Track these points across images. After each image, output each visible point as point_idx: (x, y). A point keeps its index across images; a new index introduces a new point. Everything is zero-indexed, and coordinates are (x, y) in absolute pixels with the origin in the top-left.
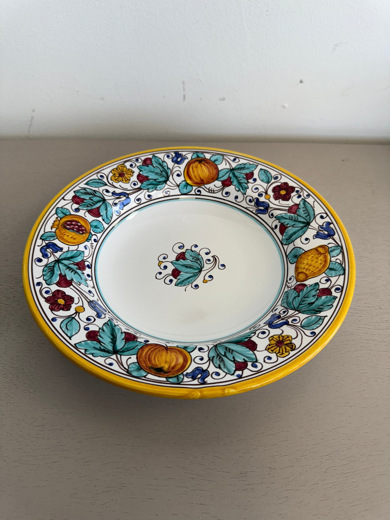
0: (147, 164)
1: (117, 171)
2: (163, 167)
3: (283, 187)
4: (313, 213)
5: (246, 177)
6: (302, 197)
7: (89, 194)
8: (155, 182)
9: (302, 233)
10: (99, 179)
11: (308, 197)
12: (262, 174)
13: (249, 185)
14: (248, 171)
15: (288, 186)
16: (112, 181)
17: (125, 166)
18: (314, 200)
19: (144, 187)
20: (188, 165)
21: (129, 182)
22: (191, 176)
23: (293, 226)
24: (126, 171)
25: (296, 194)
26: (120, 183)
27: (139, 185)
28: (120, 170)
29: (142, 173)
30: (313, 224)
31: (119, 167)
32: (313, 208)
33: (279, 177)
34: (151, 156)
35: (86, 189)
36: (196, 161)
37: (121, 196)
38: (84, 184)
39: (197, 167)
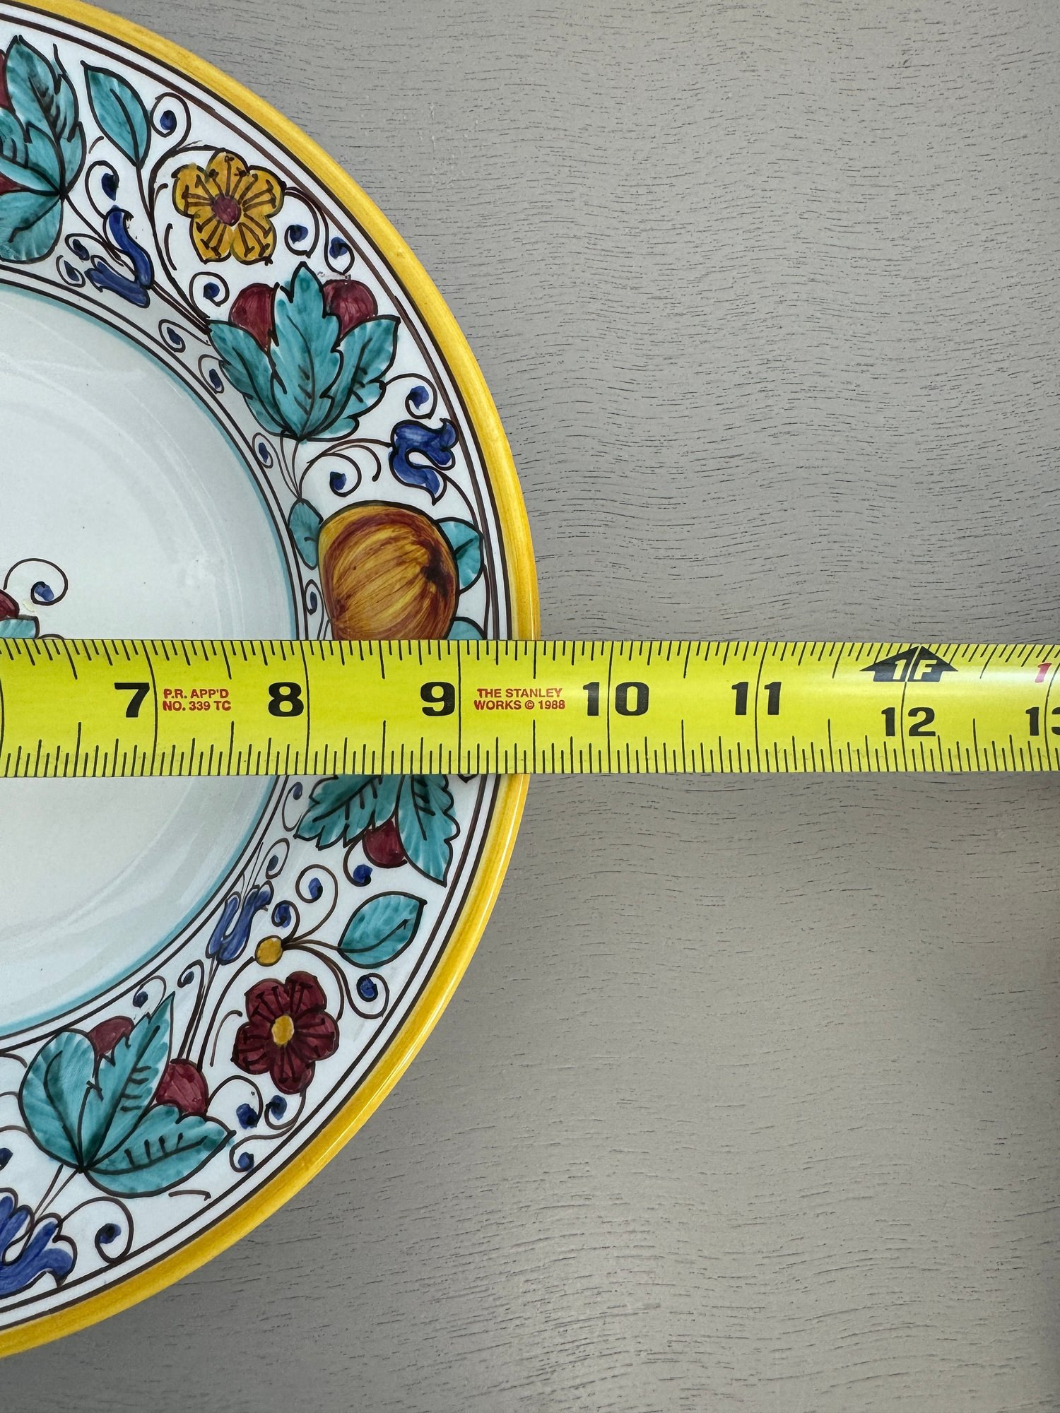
0: (338, 305)
1: (234, 179)
2: (350, 392)
3: (311, 1031)
4: (140, 1190)
5: (376, 830)
6: (241, 1133)
7: (46, 110)
8: (262, 380)
9: (45, 1133)
10: (148, 117)
11: (237, 1165)
12: (396, 910)
13: (339, 850)
14: (409, 837)
15: (315, 1056)
16: (170, 182)
17: (277, 203)
18: (214, 1196)
19: (223, 340)
20: (403, 515)
21: (205, 262)
22: (351, 548)
23: (95, 1087)
24: (252, 219)
25: (266, 1101)
26: (182, 225)
27: (218, 313)
28: (248, 189)
29: (282, 303)
30: (80, 1188)
31: (259, 173)
32: (171, 1189)
33: (376, 1006)
34: (385, 307)
35: (63, 84)
36: (434, 551)
37: (124, 258)
38: (83, 63)
39: (401, 561)
